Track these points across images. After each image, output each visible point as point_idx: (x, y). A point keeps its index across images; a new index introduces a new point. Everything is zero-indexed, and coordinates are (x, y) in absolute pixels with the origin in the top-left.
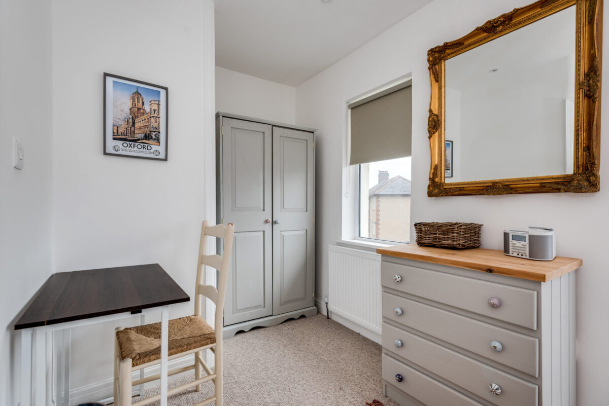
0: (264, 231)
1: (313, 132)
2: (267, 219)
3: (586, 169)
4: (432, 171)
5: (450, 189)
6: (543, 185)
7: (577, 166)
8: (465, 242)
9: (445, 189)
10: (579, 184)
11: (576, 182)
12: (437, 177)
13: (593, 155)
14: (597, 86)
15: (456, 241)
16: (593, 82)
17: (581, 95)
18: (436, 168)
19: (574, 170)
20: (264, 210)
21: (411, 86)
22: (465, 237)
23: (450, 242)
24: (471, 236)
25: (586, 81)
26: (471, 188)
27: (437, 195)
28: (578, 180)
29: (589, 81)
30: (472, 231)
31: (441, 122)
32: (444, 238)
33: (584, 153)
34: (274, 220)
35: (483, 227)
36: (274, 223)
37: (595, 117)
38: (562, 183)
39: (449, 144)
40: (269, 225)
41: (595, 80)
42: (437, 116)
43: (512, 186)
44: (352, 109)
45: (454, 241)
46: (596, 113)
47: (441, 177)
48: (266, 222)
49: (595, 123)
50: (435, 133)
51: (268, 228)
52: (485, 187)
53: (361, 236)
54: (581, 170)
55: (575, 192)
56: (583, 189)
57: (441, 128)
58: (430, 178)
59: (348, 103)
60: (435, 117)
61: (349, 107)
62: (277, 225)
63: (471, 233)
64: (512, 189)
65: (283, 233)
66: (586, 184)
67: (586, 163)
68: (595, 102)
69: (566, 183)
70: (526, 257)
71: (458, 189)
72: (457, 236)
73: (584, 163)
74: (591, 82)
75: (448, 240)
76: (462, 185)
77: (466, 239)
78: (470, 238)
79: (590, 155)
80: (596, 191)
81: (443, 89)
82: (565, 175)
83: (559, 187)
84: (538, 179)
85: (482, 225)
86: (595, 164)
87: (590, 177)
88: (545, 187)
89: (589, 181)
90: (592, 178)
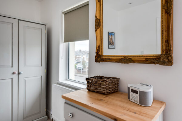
0: (12, 79)
1: (45, 25)
2: (14, 72)
3: (167, 52)
4: (97, 48)
5: (105, 58)
6: (147, 59)
7: (162, 50)
8: (110, 90)
9: (103, 58)
10: (164, 60)
11: (162, 59)
12: (99, 51)
13: (170, 45)
14: (171, 7)
15: (105, 90)
16: (169, 5)
17: (164, 12)
18: (99, 47)
19: (161, 52)
20: (12, 67)
21: (88, 4)
22: (110, 87)
23: (101, 90)
24: (113, 86)
25: (166, 4)
26: (114, 59)
27: (99, 62)
28: (163, 58)
29: (167, 4)
30: (114, 83)
31: (101, 23)
32: (99, 88)
33: (166, 44)
34: (19, 72)
35: (120, 80)
36: (19, 74)
37: (171, 24)
38: (155, 59)
39: (113, 34)
40: (16, 75)
41: (170, 4)
42: (99, 20)
43: (133, 59)
44: (65, 14)
45: (103, 90)
46: (171, 22)
47: (101, 52)
48: (14, 73)
49: (171, 27)
50: (98, 28)
51: (15, 77)
52: (120, 59)
53: (70, 78)
54: (164, 53)
55: (162, 65)
56: (165, 63)
57: (101, 26)
58: (96, 52)
59: (62, 11)
60: (98, 20)
61: (63, 13)
62: (21, 75)
63: (113, 84)
64: (132, 60)
65: (26, 79)
66: (167, 60)
67: (167, 49)
68: (170, 16)
69: (157, 59)
70: (138, 103)
71: (108, 59)
72: (105, 87)
73: (166, 49)
74: (168, 5)
75: (101, 89)
76: (110, 56)
77: (110, 89)
78: (113, 87)
79: (168, 45)
80: (172, 65)
81: (102, 6)
82: (157, 55)
83: (154, 61)
84: (144, 56)
85: (119, 79)
86: (171, 50)
87: (169, 57)
88: (148, 60)
89: (168, 59)
90: (170, 58)
